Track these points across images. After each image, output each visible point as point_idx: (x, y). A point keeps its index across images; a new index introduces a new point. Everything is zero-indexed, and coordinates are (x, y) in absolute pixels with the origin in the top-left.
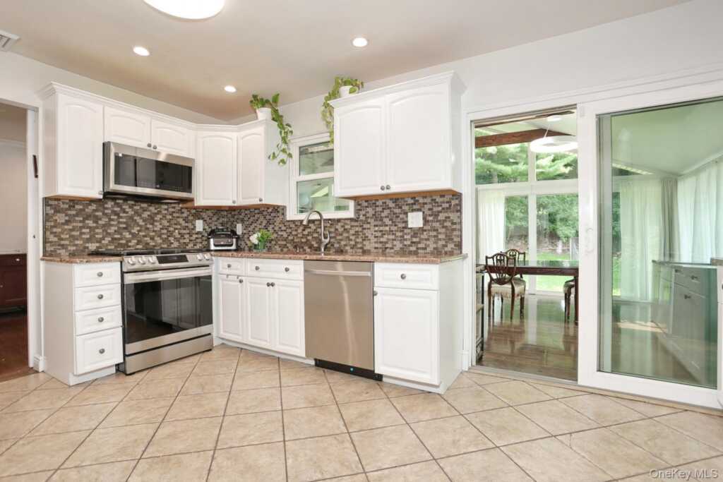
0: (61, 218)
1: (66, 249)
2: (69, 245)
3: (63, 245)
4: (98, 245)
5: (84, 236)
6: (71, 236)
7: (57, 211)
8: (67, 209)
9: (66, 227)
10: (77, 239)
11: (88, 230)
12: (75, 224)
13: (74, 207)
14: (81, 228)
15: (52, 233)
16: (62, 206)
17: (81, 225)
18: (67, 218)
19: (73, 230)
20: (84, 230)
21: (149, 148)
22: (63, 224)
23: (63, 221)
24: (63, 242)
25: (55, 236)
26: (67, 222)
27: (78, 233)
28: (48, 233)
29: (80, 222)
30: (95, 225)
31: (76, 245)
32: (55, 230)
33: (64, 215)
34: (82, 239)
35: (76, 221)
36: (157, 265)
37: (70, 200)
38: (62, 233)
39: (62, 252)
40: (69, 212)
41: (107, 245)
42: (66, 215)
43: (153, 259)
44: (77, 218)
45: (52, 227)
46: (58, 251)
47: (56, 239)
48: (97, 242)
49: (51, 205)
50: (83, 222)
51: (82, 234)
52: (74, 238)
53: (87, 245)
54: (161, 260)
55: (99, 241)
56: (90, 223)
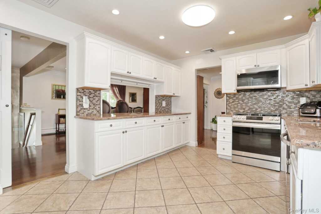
0: (231, 100)
1: (233, 111)
2: (234, 110)
3: (231, 110)
4: (243, 110)
5: (238, 107)
6: (234, 107)
7: (230, 98)
8: (233, 97)
9: (233, 104)
10: (236, 108)
11: (240, 105)
12: (235, 103)
13: (235, 96)
14: (237, 104)
15: (228, 106)
16: (231, 96)
17: (237, 103)
18: (233, 100)
19: (235, 104)
20: (239, 105)
21: (255, 67)
22: (232, 103)
23: (232, 102)
24: (232, 109)
25: (229, 107)
26: (233, 102)
27: (236, 106)
28: (227, 106)
29: (237, 102)
30: (242, 103)
31: (236, 110)
32: (229, 105)
33: (232, 99)
34: (238, 108)
35: (235, 101)
36: (245, 120)
37: (234, 94)
38: (231, 106)
39: (231, 112)
40: (234, 98)
41: (247, 111)
42: (233, 99)
43: (245, 117)
44: (236, 100)
45: (229, 104)
46: (230, 112)
47: (229, 108)
48: (243, 109)
49: (228, 96)
50: (238, 101)
51: (238, 106)
52: (235, 108)
53: (240, 110)
54: (248, 118)
55: (244, 109)
56: (241, 102)
